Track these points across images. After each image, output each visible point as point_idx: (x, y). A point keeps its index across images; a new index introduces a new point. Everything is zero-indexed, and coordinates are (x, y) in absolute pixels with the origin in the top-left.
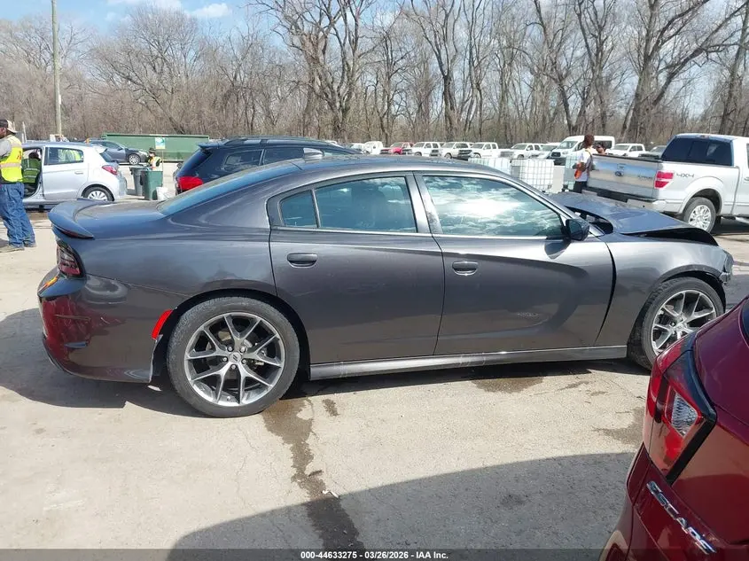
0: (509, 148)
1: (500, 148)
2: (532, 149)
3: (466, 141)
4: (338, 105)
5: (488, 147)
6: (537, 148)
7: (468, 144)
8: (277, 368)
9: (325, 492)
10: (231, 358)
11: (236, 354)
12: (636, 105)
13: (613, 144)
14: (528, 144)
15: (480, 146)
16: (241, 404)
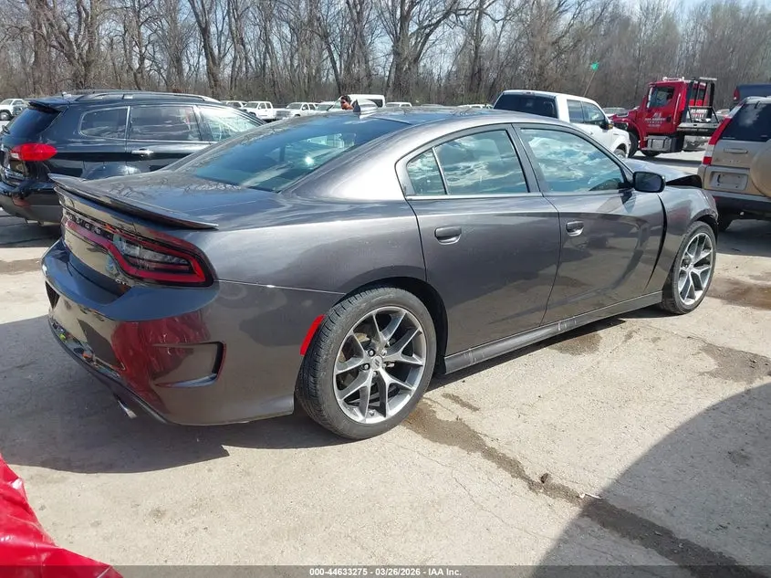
0: (285, 107)
1: (274, 107)
2: (307, 109)
3: (239, 99)
4: (77, 56)
5: (263, 107)
6: (312, 108)
7: (240, 103)
8: (418, 366)
9: (582, 497)
10: (373, 365)
11: (376, 357)
12: (397, 65)
13: (384, 103)
14: (303, 104)
15: (255, 106)
16: (387, 418)
